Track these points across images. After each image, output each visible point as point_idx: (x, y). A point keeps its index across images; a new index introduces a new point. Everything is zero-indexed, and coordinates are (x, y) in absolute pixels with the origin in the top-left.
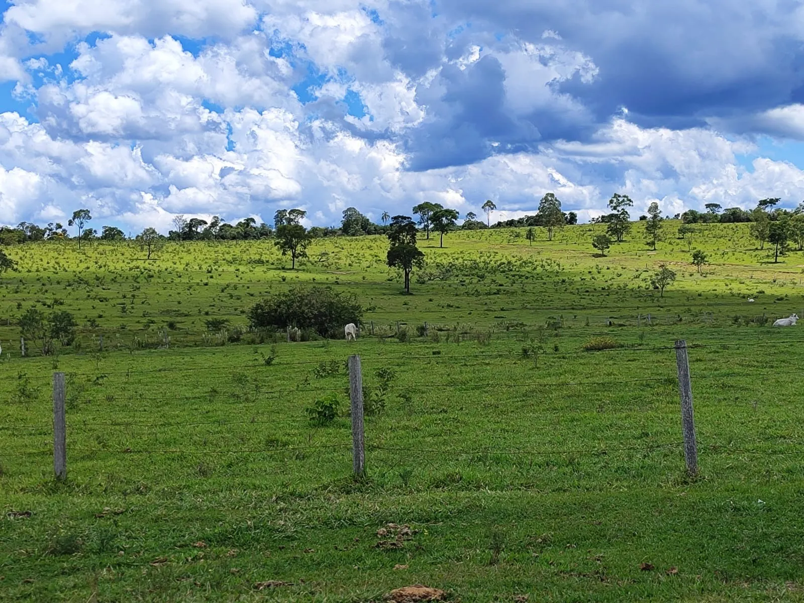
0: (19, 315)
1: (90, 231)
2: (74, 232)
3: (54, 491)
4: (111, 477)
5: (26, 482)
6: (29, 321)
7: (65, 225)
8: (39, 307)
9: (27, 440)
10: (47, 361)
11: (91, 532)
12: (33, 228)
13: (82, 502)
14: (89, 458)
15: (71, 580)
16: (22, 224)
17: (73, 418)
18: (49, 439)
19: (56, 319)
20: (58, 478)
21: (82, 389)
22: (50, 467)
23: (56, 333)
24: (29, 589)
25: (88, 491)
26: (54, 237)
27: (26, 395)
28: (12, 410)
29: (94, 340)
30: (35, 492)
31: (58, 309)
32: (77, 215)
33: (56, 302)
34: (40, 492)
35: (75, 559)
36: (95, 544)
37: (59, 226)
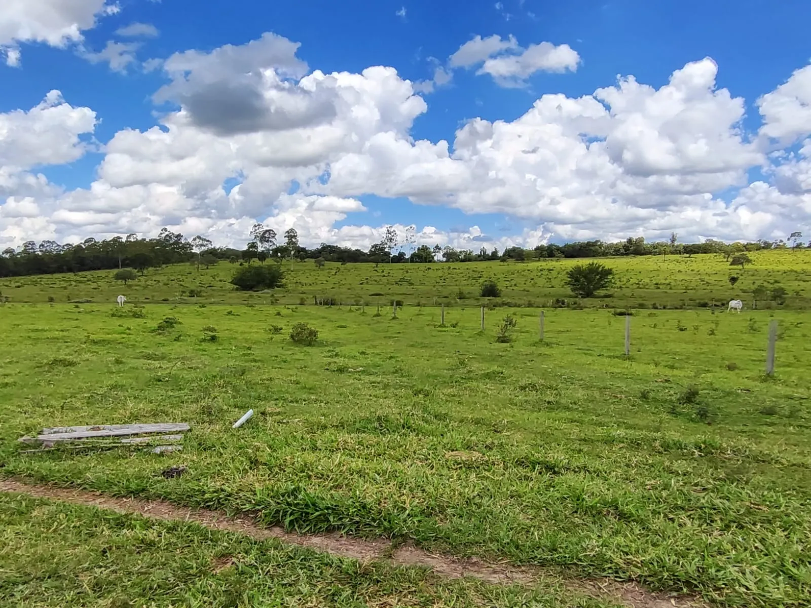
0: (753, 287)
1: (801, 244)
2: (790, 244)
3: (765, 381)
4: (800, 378)
5: (749, 374)
6: (758, 291)
7: (785, 241)
8: (765, 284)
9: (752, 353)
10: (768, 312)
11: (785, 407)
12: (765, 243)
13: (781, 389)
14: (788, 366)
15: (771, 429)
16: (759, 241)
17: (780, 344)
18: (764, 354)
19: (775, 290)
20: (768, 375)
21: (787, 329)
22: (764, 368)
23: (774, 298)
24: (745, 429)
25: (785, 384)
26: (778, 247)
27: (753, 329)
28: (745, 336)
29: (798, 303)
30: (754, 379)
31: (777, 285)
32: (793, 235)
33: (776, 282)
34: (757, 380)
35: (774, 419)
36: (787, 413)
37: (781, 241)
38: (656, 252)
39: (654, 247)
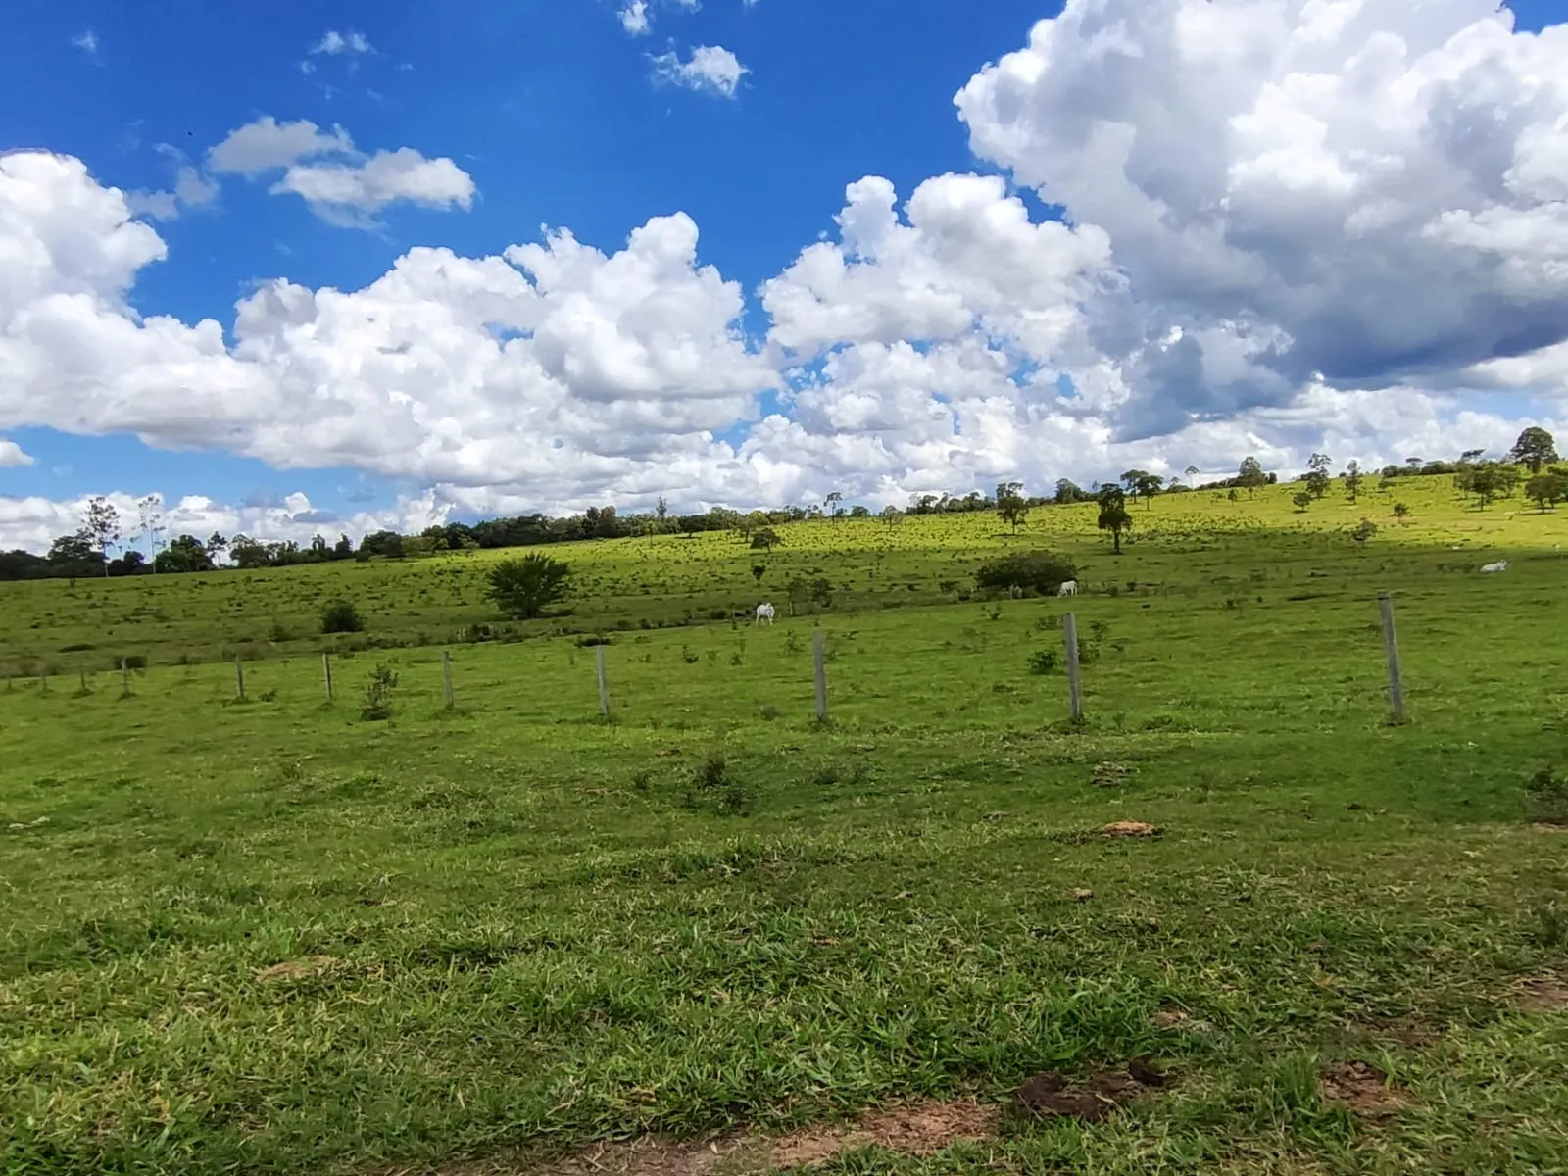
0: (788, 581)
1: (842, 510)
2: (828, 511)
3: (817, 730)
4: (863, 719)
5: (796, 721)
6: (795, 587)
7: (821, 507)
8: (803, 576)
9: (795, 687)
10: (810, 620)
11: (847, 763)
12: (795, 510)
13: (838, 739)
14: (845, 701)
15: (832, 807)
16: (787, 507)
17: (830, 668)
18: (811, 686)
19: (816, 584)
20: (821, 720)
21: (839, 643)
22: (814, 709)
23: (817, 596)
24: (798, 813)
25: (844, 730)
26: (814, 517)
27: (793, 649)
28: (784, 661)
29: (848, 603)
30: (802, 730)
31: (818, 577)
32: (830, 497)
33: (817, 571)
34: (806, 730)
35: (835, 787)
36: (851, 776)
37: (816, 507)
38: (636, 532)
39: (634, 521)
